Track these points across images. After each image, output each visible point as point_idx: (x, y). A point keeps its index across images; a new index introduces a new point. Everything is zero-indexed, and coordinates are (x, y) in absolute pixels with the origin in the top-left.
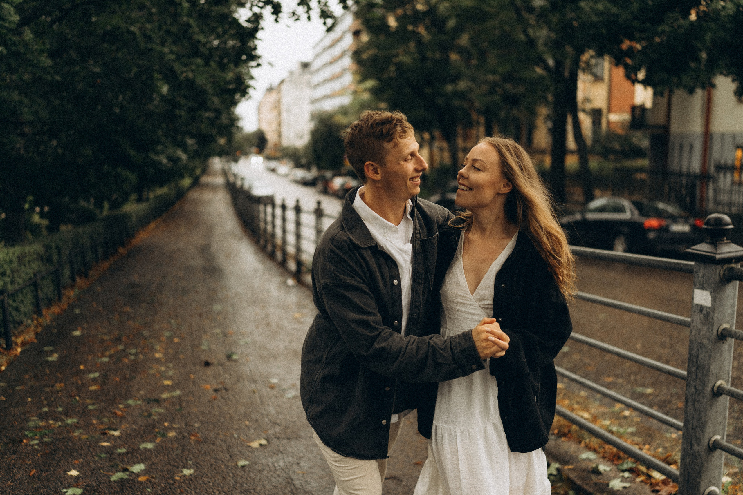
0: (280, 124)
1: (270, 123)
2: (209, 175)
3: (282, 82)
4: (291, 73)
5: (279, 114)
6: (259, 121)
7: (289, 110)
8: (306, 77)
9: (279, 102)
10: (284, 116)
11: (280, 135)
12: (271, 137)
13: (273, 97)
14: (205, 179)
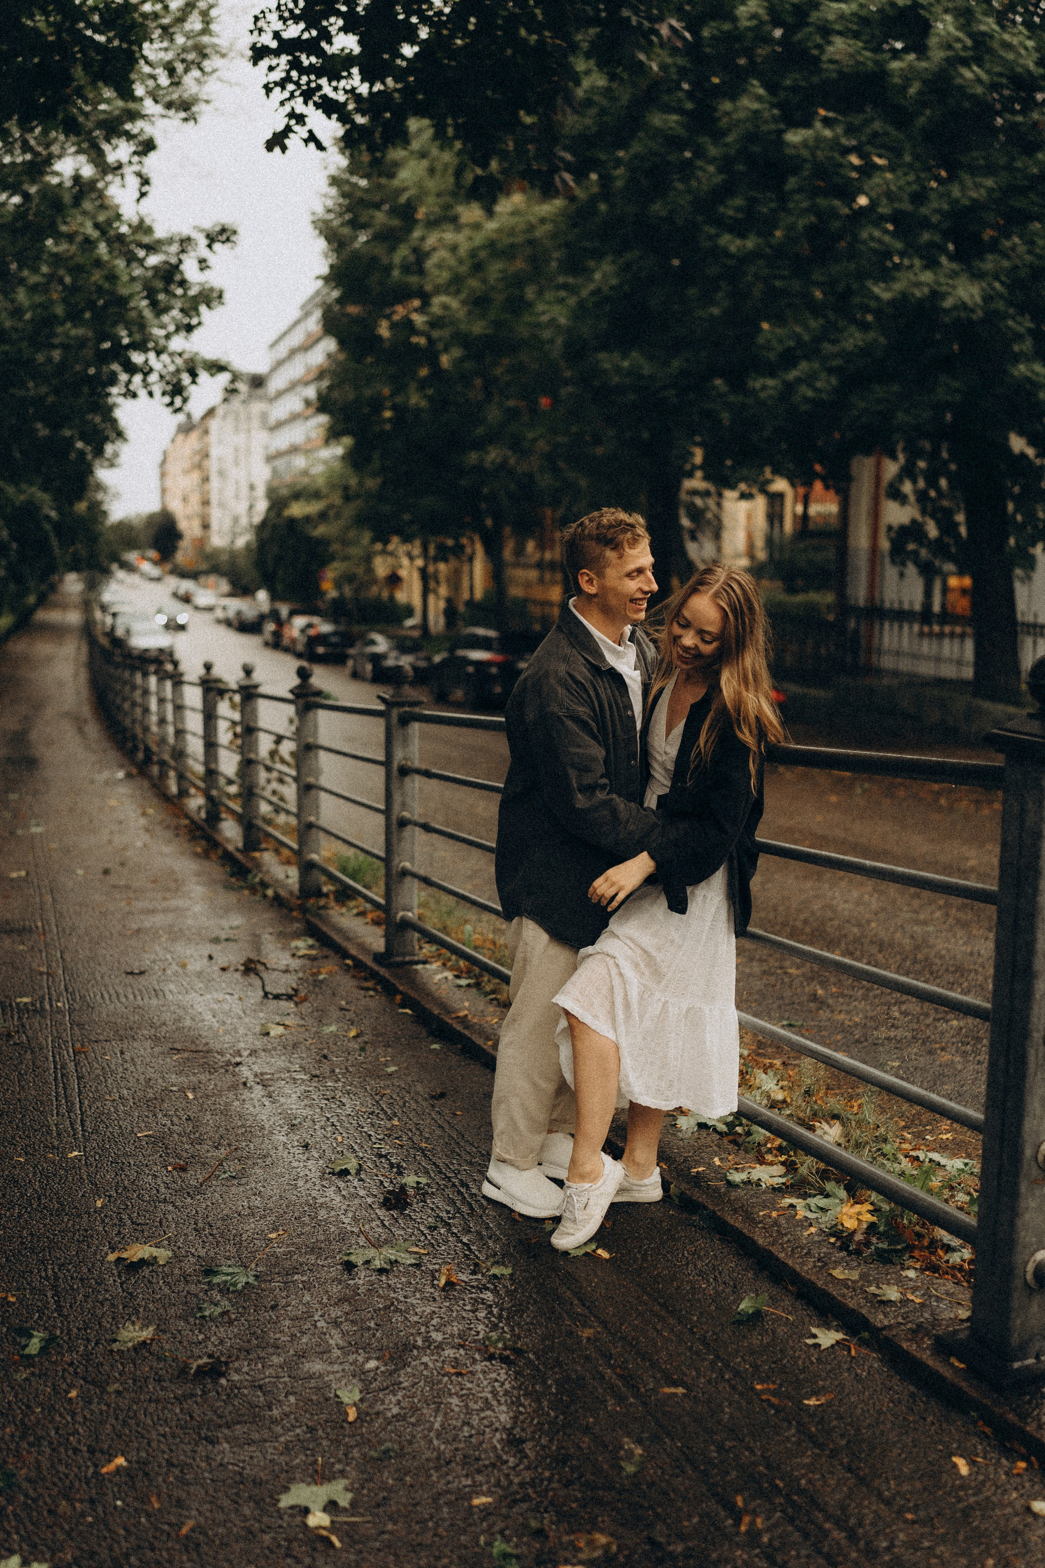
0: (205, 503)
1: (186, 499)
2: (53, 606)
3: (210, 412)
5: (205, 479)
6: (164, 493)
7: (222, 474)
8: (257, 407)
9: (204, 454)
10: (216, 485)
11: (205, 525)
12: (189, 527)
13: (191, 443)
14: (45, 615)
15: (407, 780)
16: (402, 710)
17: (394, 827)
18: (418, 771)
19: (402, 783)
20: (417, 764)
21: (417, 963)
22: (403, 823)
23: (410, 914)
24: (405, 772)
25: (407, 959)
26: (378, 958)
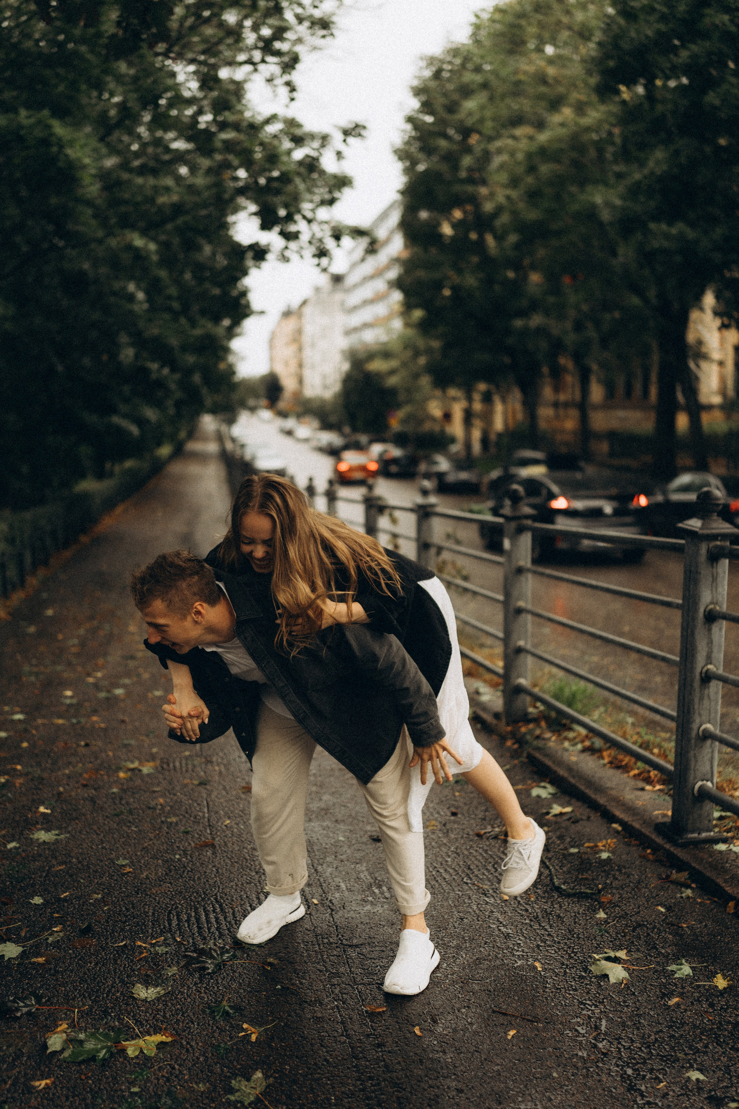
0: (300, 365)
1: (287, 364)
2: (198, 439)
3: (304, 303)
4: (317, 290)
5: (300, 349)
6: (272, 359)
7: (313, 345)
8: (338, 296)
9: (299, 332)
10: (308, 353)
11: (301, 381)
12: (289, 384)
13: (291, 324)
14: (192, 446)
15: (715, 628)
16: (712, 544)
17: (697, 683)
18: (725, 617)
19: (710, 630)
20: (724, 608)
21: (717, 841)
22: (707, 678)
23: (709, 784)
24: (711, 617)
25: (704, 835)
26: (660, 828)
